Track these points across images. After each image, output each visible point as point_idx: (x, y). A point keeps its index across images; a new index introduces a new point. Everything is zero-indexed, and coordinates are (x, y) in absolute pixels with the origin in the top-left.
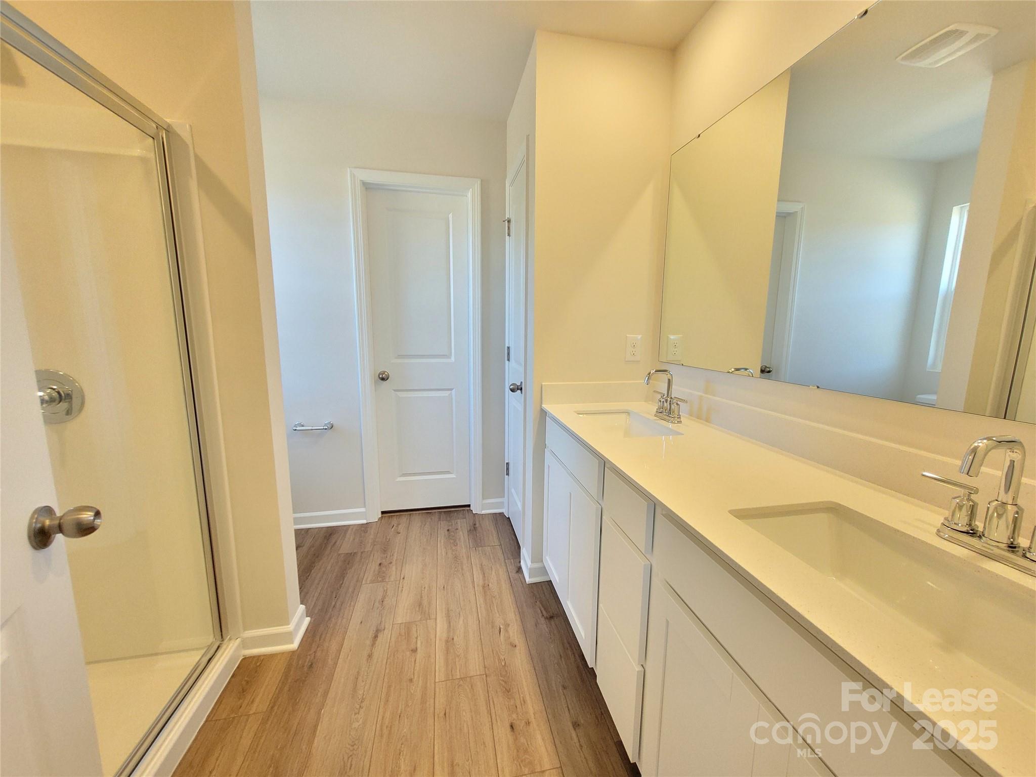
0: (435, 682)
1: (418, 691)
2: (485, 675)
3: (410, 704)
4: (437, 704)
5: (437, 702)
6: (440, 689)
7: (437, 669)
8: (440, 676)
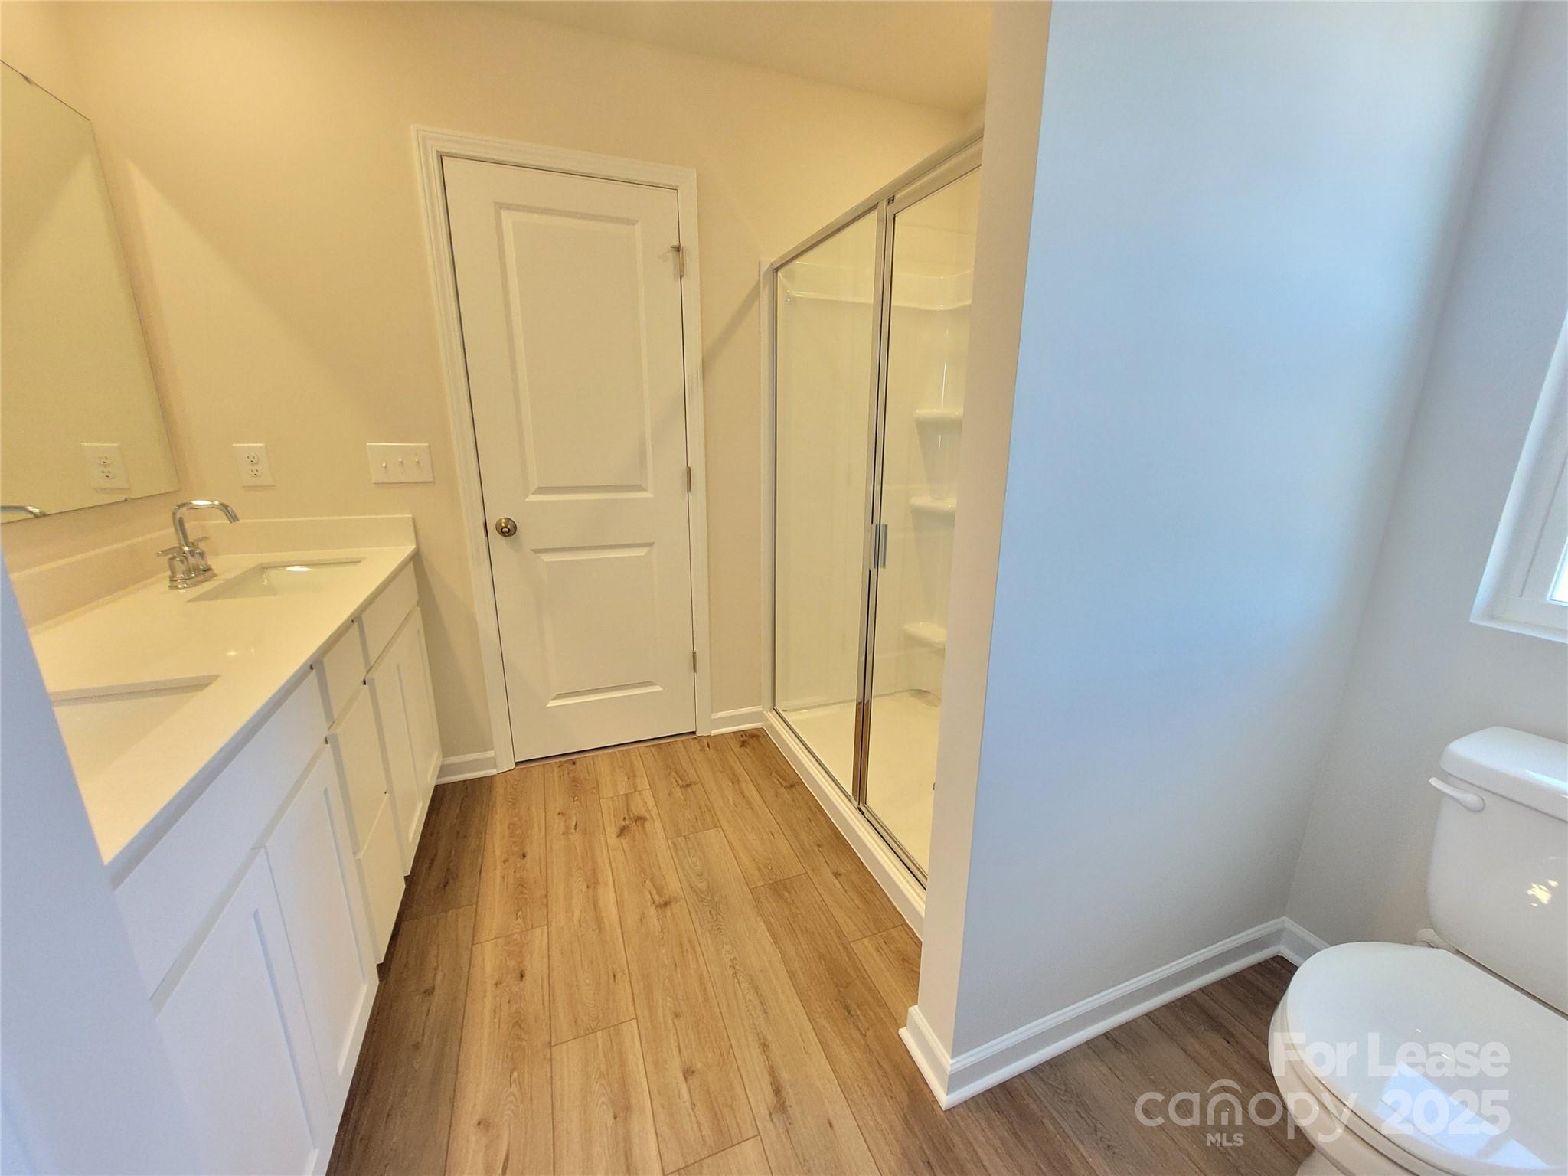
0: (636, 1018)
1: (661, 1001)
2: (553, 1044)
3: (667, 981)
4: (628, 986)
5: (629, 991)
6: (627, 1009)
7: (638, 1043)
8: (630, 1030)
